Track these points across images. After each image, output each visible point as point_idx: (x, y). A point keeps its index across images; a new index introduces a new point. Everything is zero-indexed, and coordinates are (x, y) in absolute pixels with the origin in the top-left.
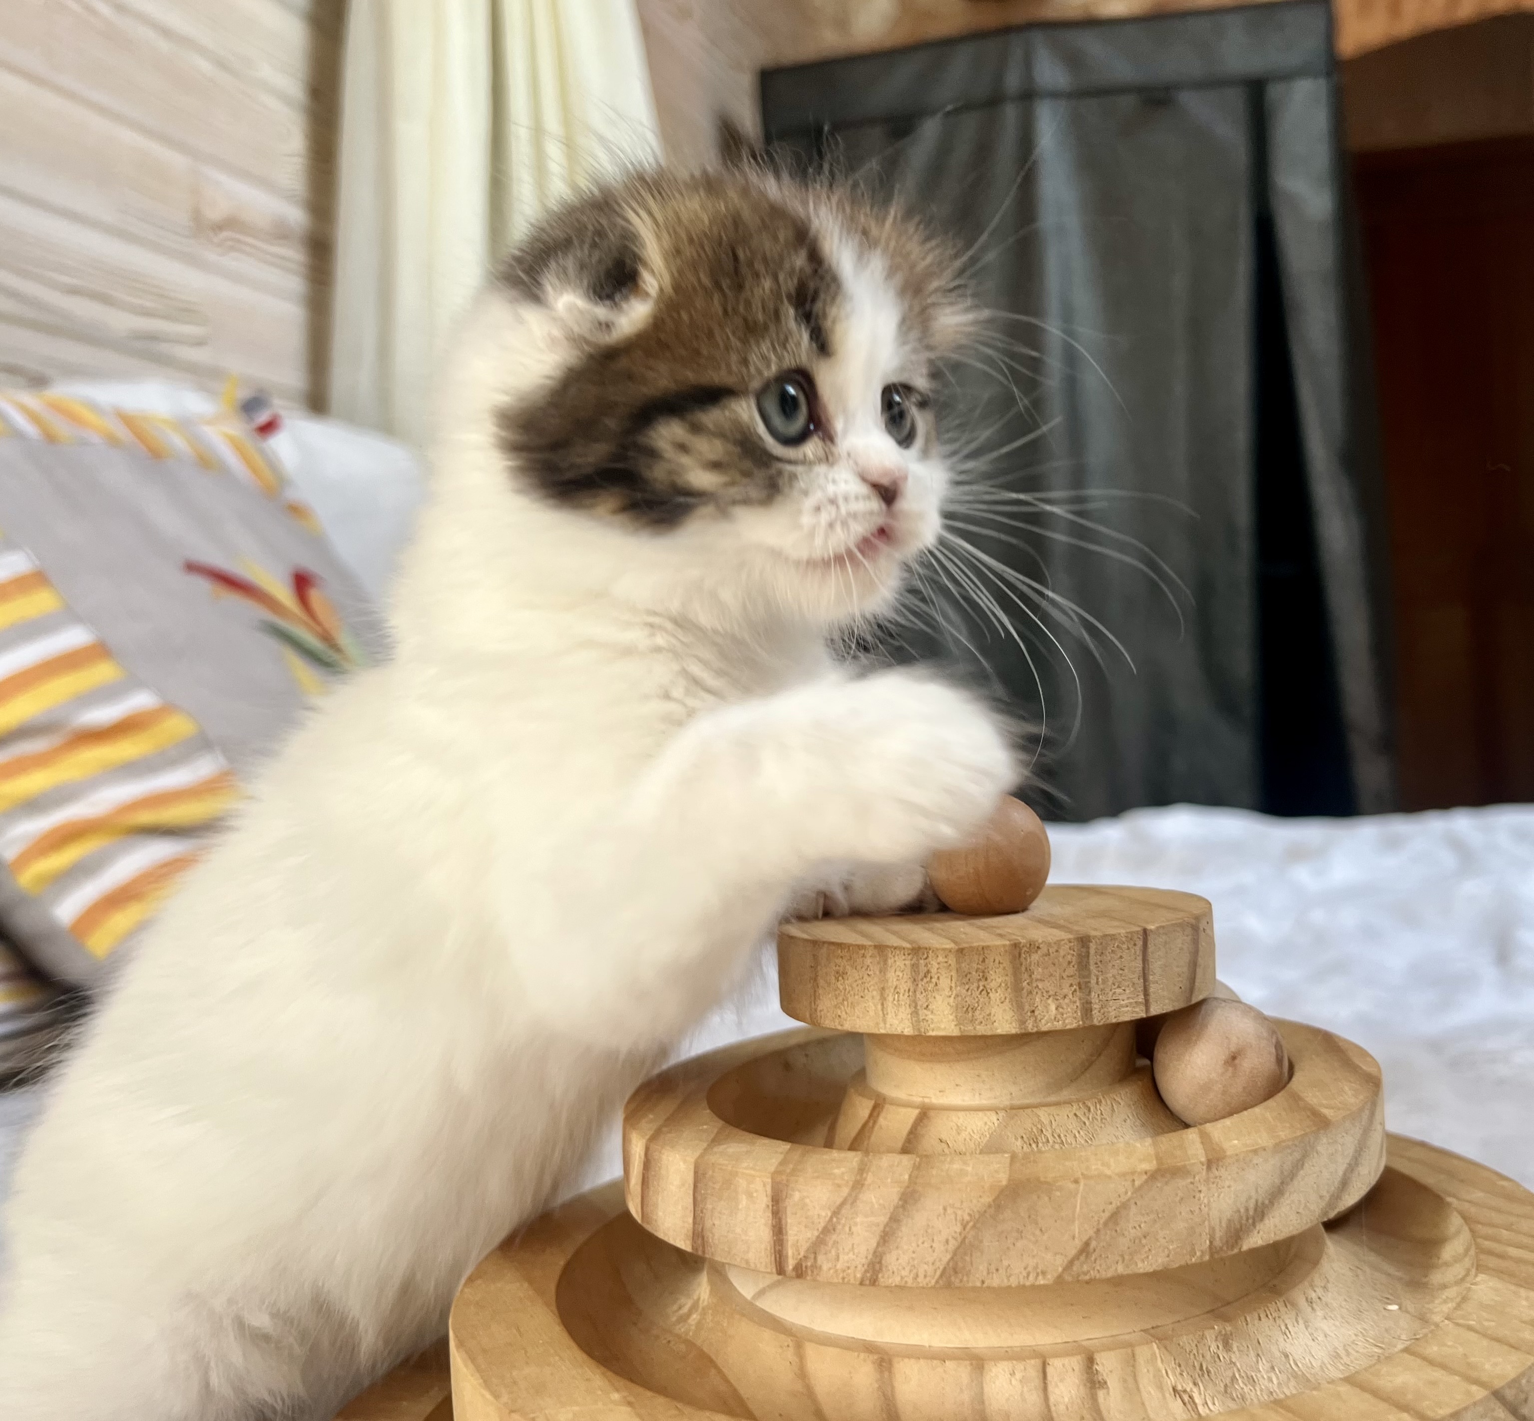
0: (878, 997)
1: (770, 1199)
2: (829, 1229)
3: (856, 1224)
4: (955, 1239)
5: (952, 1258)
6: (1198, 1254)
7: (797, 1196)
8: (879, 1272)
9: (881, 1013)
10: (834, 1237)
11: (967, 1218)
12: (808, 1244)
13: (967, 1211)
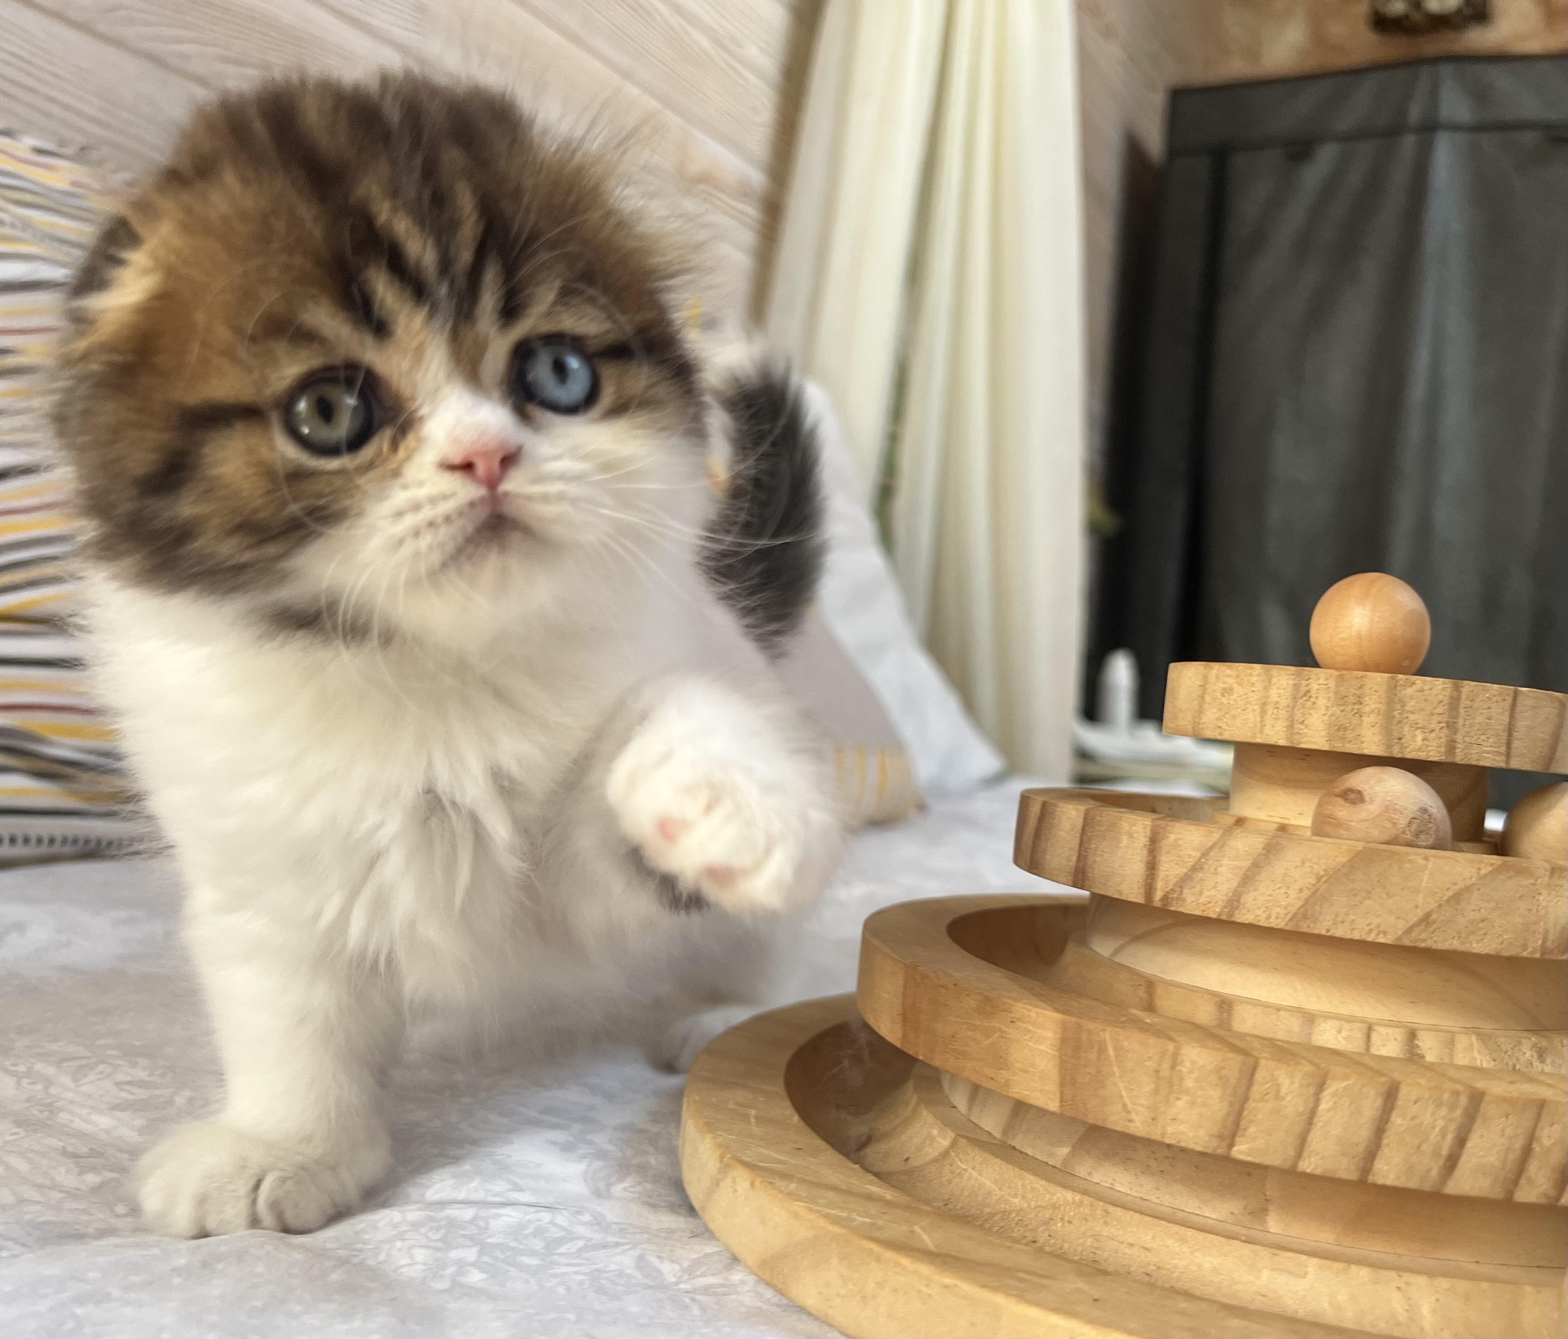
0: (1258, 710)
1: (1147, 839)
2: (1197, 868)
3: (1221, 866)
4: (1308, 889)
5: (1302, 906)
6: (1530, 949)
7: (1172, 837)
8: (1236, 910)
9: (1259, 724)
10: (1201, 875)
11: (1322, 873)
12: (1177, 879)
13: (1323, 867)
